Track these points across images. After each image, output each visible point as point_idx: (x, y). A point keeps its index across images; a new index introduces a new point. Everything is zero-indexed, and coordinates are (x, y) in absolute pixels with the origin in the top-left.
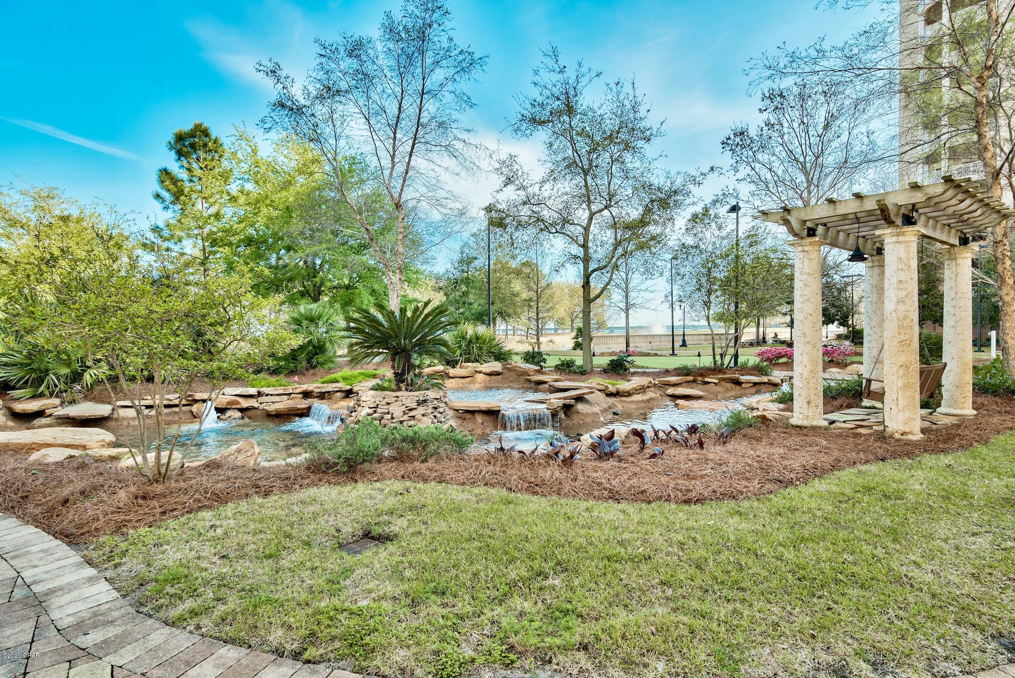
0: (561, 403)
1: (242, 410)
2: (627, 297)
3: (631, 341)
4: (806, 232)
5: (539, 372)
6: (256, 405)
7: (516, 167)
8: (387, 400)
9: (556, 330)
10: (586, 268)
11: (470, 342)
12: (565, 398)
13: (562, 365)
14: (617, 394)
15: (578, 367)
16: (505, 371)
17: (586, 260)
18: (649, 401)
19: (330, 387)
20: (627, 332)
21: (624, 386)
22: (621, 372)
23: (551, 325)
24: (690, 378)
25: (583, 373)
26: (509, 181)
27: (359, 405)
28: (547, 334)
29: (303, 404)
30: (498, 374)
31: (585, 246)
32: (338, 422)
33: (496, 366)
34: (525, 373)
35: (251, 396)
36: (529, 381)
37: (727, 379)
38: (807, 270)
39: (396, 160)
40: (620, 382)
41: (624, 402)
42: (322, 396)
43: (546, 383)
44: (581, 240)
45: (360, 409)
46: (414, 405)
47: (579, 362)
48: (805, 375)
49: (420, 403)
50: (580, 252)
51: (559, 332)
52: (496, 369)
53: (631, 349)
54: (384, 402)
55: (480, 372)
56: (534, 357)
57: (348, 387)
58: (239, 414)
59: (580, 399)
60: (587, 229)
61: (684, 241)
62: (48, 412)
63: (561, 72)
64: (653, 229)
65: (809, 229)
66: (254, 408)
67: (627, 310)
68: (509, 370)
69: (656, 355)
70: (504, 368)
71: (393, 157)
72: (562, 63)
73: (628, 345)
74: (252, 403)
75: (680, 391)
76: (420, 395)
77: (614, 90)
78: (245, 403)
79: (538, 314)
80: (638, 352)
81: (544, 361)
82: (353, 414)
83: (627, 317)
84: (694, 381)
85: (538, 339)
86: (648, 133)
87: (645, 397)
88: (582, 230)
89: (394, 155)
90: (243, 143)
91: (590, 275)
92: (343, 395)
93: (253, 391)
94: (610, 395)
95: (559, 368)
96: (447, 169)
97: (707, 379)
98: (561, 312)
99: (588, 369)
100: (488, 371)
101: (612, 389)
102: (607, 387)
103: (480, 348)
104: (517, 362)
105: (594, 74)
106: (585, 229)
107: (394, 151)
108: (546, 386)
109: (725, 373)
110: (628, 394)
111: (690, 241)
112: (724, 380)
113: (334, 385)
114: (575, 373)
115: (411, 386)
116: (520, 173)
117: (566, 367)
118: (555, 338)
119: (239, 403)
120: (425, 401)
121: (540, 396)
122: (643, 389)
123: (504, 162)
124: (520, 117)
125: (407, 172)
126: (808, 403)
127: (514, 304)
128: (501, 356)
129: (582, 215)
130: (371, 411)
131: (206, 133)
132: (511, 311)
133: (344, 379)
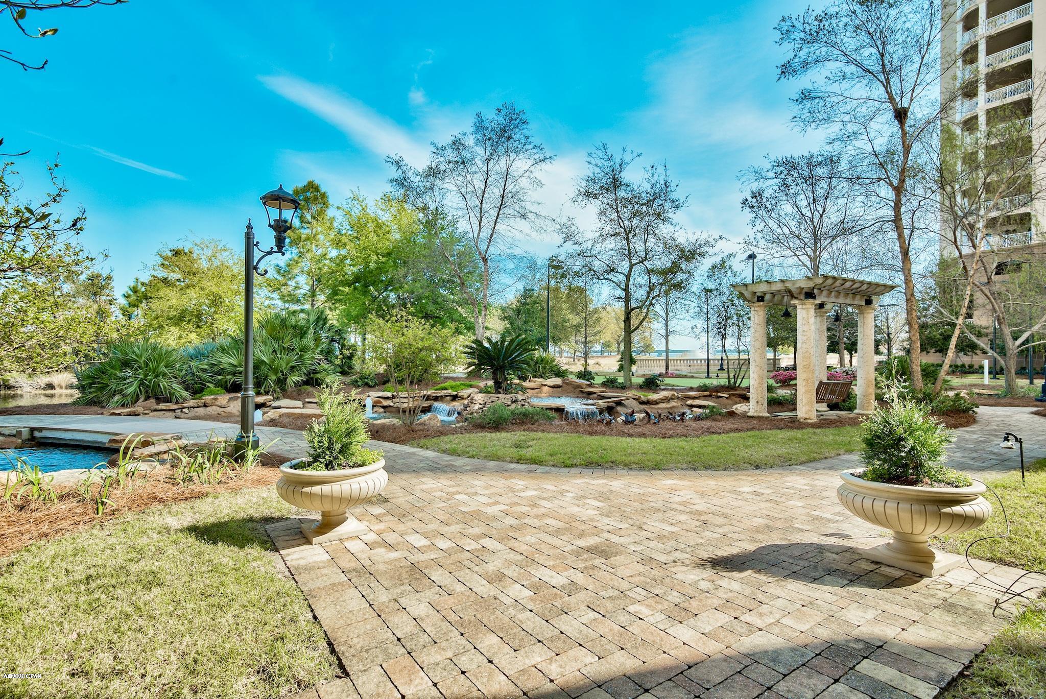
0: (606, 405)
1: (384, 407)
2: (667, 325)
3: (670, 363)
4: (756, 299)
5: (590, 385)
6: (392, 404)
7: (574, 228)
8: (492, 399)
9: (602, 352)
10: (626, 307)
11: (537, 363)
12: (608, 402)
13: (607, 382)
14: (648, 402)
15: (620, 384)
16: (564, 385)
17: (627, 300)
18: (671, 408)
19: (443, 393)
20: (667, 356)
21: (654, 397)
22: (653, 388)
23: (598, 347)
24: (707, 393)
25: (623, 388)
26: (567, 238)
27: (472, 403)
28: (593, 357)
29: (426, 404)
30: (558, 387)
31: (626, 290)
32: (456, 415)
33: (558, 381)
34: (579, 386)
35: (388, 398)
36: (582, 392)
37: (737, 394)
38: (757, 322)
39: (482, 224)
40: (651, 394)
41: (653, 408)
42: (436, 399)
43: (595, 393)
44: (623, 286)
45: (473, 405)
46: (509, 403)
47: (621, 380)
48: (756, 386)
49: (513, 402)
50: (623, 294)
51: (606, 354)
52: (557, 383)
53: (670, 371)
54: (490, 401)
55: (545, 385)
56: (585, 375)
57: (455, 393)
58: (382, 410)
59: (619, 403)
60: (628, 276)
61: (705, 285)
62: (268, 404)
63: (609, 160)
64: (680, 276)
65: (758, 297)
66: (390, 406)
67: (667, 336)
68: (567, 384)
69: (692, 377)
70: (563, 382)
71: (480, 222)
72: (609, 153)
73: (667, 368)
74: (389, 403)
75: (697, 402)
76: (512, 396)
77: (650, 171)
78: (385, 403)
79: (586, 339)
80: (676, 375)
81: (593, 378)
82: (468, 409)
83: (667, 342)
84: (710, 396)
85: (586, 361)
86: (677, 203)
87: (669, 406)
88: (625, 278)
89: (481, 220)
90: (356, 202)
91: (630, 313)
92: (451, 398)
93: (389, 394)
94: (642, 403)
95: (604, 384)
96: (521, 231)
97: (719, 394)
98: (607, 336)
99: (628, 385)
100: (552, 384)
101: (643, 398)
102: (640, 397)
103: (544, 368)
104: (572, 378)
105: (635, 154)
106: (626, 277)
107: (481, 218)
108: (595, 395)
109: (736, 390)
110: (656, 402)
111: (710, 285)
112: (734, 395)
113: (446, 391)
114: (617, 388)
115: (506, 391)
116: (576, 232)
117: (610, 383)
118: (601, 361)
119: (381, 402)
120: (516, 401)
121: (590, 401)
122: (667, 400)
123: (564, 225)
124: (577, 192)
125: (492, 235)
126: (757, 402)
127: (564, 329)
128: (559, 374)
129: (625, 265)
130: (481, 406)
131: (317, 189)
132: (562, 336)
133: (452, 387)
